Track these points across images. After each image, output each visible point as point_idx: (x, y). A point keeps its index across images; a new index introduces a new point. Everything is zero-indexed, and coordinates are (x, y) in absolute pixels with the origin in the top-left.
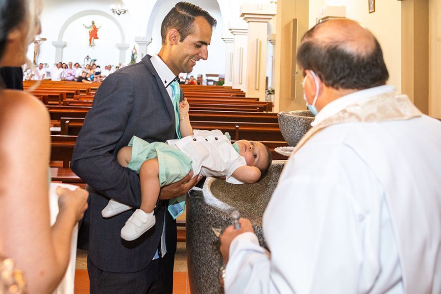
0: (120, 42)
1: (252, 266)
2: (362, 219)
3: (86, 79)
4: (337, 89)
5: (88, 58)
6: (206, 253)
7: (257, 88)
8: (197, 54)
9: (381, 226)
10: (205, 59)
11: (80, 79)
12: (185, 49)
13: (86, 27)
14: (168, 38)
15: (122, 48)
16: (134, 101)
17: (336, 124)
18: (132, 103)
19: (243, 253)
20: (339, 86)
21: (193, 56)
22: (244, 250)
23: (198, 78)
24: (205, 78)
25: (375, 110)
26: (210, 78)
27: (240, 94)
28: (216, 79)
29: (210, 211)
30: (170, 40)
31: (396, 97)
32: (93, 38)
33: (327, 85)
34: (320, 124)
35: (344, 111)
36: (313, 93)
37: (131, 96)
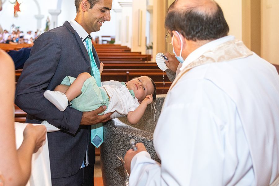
0: (37, 13)
1: (148, 173)
2: (222, 128)
3: (12, 41)
4: (195, 41)
5: (13, 26)
6: (117, 161)
7: (140, 44)
8: (103, 17)
9: (236, 132)
10: (109, 20)
11: (8, 42)
12: (94, 14)
13: (11, 3)
14: (80, 7)
15: (39, 18)
16: (61, 51)
17: (198, 66)
18: (60, 53)
19: (141, 165)
20: (197, 39)
21: (101, 18)
22: (142, 163)
23: (96, 39)
24: (100, 39)
25: (223, 53)
26: (104, 39)
27: (127, 50)
28: (109, 39)
29: (119, 131)
30: (82, 8)
31: (236, 43)
32: (16, 11)
33: (188, 39)
34: (187, 67)
35: (203, 56)
36: (179, 47)
37: (58, 48)
